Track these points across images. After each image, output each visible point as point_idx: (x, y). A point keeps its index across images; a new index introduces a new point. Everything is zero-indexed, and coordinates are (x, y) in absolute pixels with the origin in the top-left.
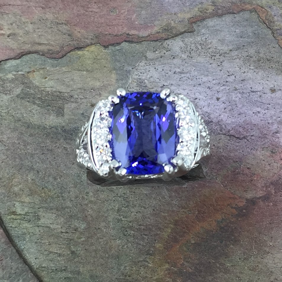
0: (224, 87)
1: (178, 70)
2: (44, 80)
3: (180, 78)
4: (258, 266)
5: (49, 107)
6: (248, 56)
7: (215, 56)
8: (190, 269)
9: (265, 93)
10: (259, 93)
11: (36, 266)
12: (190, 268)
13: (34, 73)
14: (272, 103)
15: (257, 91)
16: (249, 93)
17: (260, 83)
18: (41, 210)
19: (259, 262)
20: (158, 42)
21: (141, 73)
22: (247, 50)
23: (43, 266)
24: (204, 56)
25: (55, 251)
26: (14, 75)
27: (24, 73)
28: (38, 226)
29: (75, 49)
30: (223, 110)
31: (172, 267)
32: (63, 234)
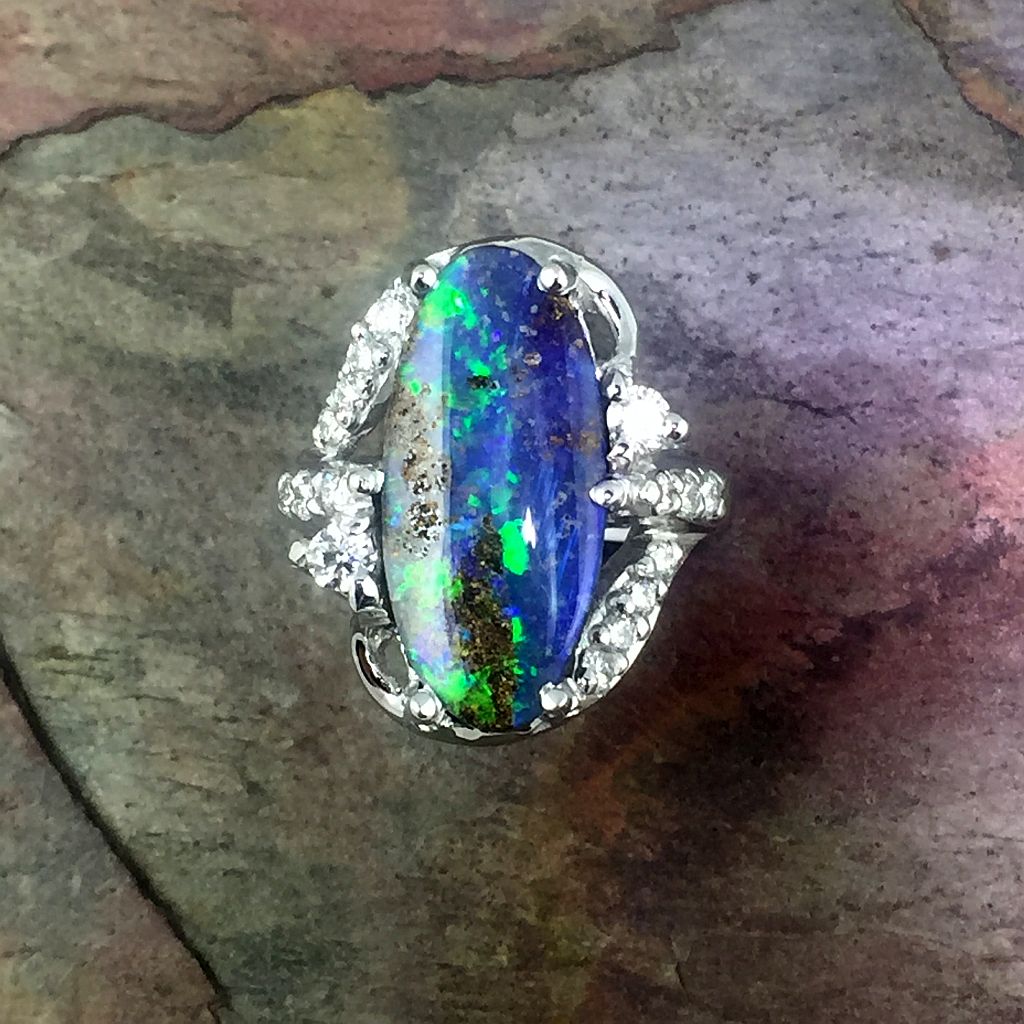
0: (773, 239)
1: (618, 178)
2: (164, 206)
3: (627, 206)
4: (878, 845)
5: (181, 296)
6: (857, 134)
7: (746, 132)
8: (648, 851)
9: (912, 261)
10: (892, 259)
11: (131, 830)
12: (648, 847)
13: (133, 182)
14: (936, 295)
15: (886, 255)
16: (859, 259)
17: (896, 227)
18: (149, 642)
19: (883, 834)
20: (552, 82)
21: (493, 186)
22: (854, 113)
23: (153, 832)
24: (711, 133)
25: (193, 783)
26: (64, 186)
27: (98, 180)
28: (138, 698)
29: (273, 103)
30: (770, 316)
31: (588, 845)
32: (221, 724)
